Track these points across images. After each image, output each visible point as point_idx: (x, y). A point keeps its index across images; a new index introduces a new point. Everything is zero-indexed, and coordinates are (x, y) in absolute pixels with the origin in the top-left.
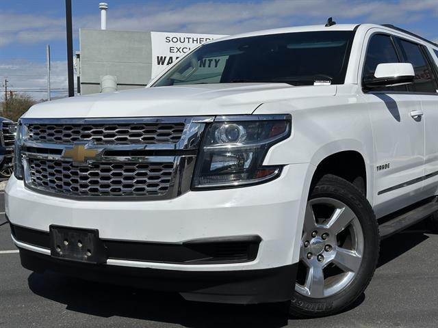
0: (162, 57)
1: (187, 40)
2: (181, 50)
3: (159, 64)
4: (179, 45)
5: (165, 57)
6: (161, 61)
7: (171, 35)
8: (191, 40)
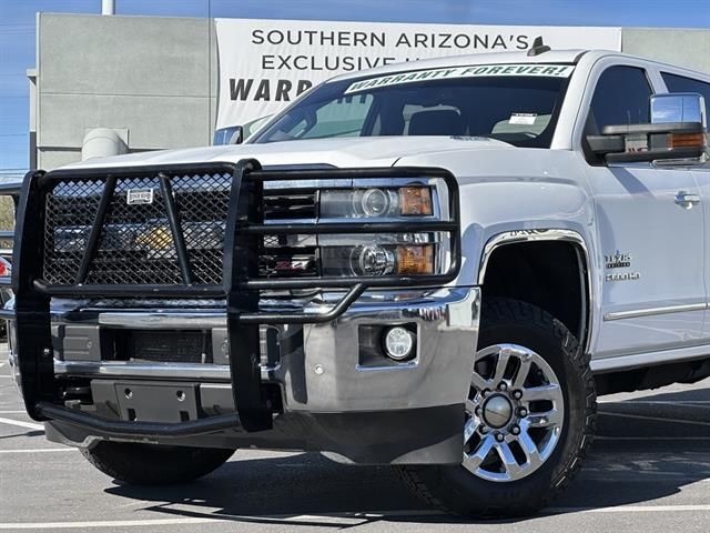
0: (242, 81)
1: (305, 37)
2: (291, 62)
3: (234, 97)
4: (285, 49)
5: (250, 82)
6: (240, 90)
7: (266, 25)
8: (316, 38)
